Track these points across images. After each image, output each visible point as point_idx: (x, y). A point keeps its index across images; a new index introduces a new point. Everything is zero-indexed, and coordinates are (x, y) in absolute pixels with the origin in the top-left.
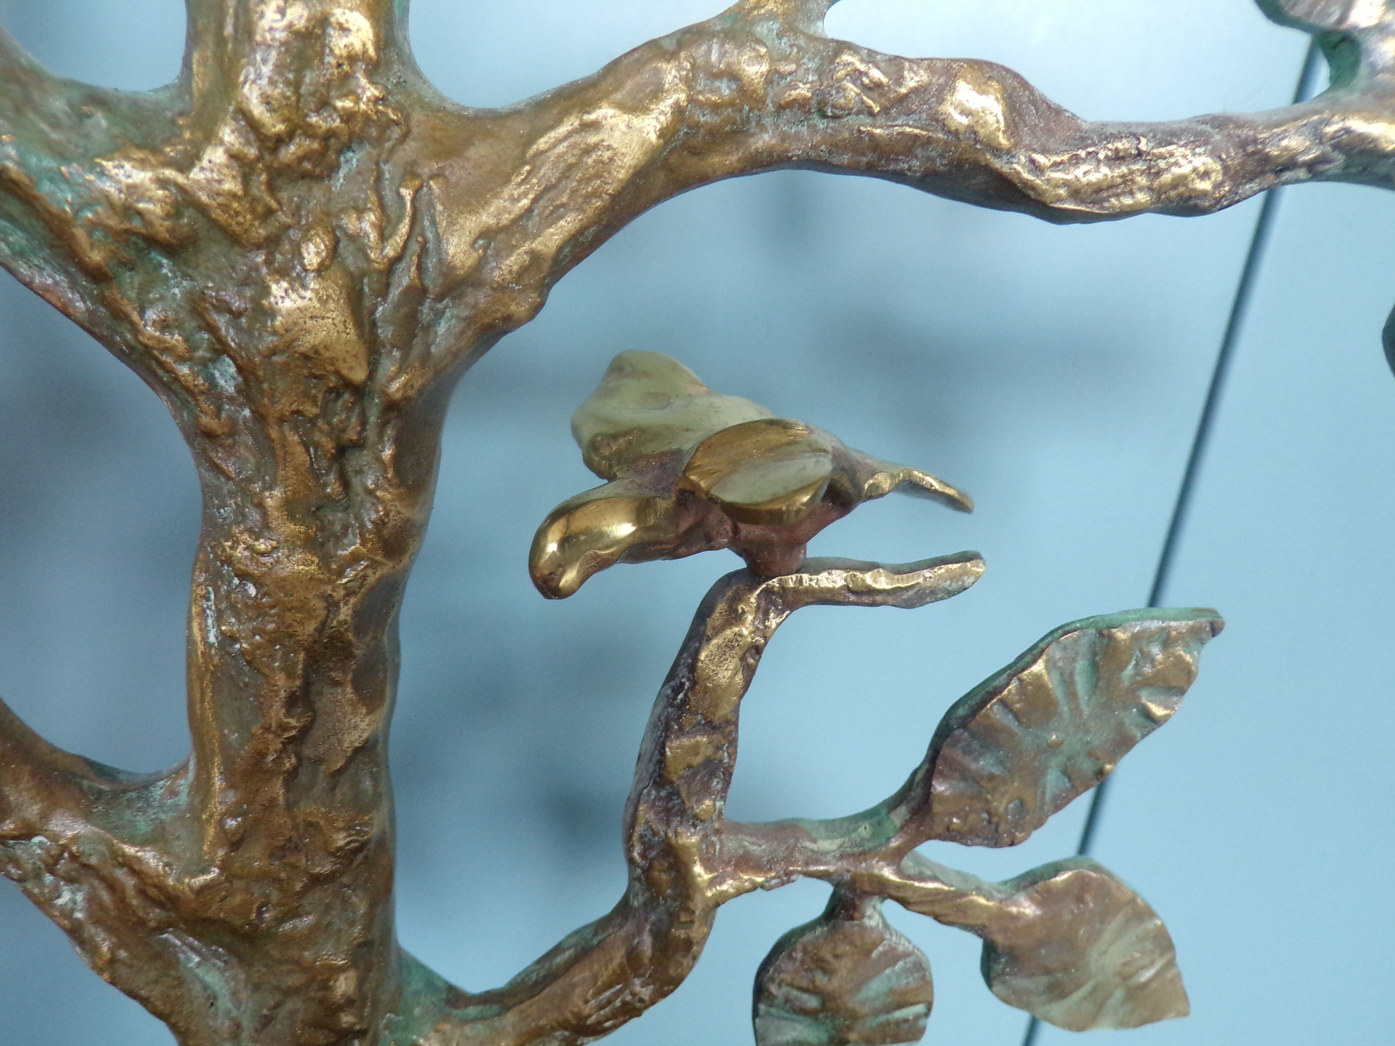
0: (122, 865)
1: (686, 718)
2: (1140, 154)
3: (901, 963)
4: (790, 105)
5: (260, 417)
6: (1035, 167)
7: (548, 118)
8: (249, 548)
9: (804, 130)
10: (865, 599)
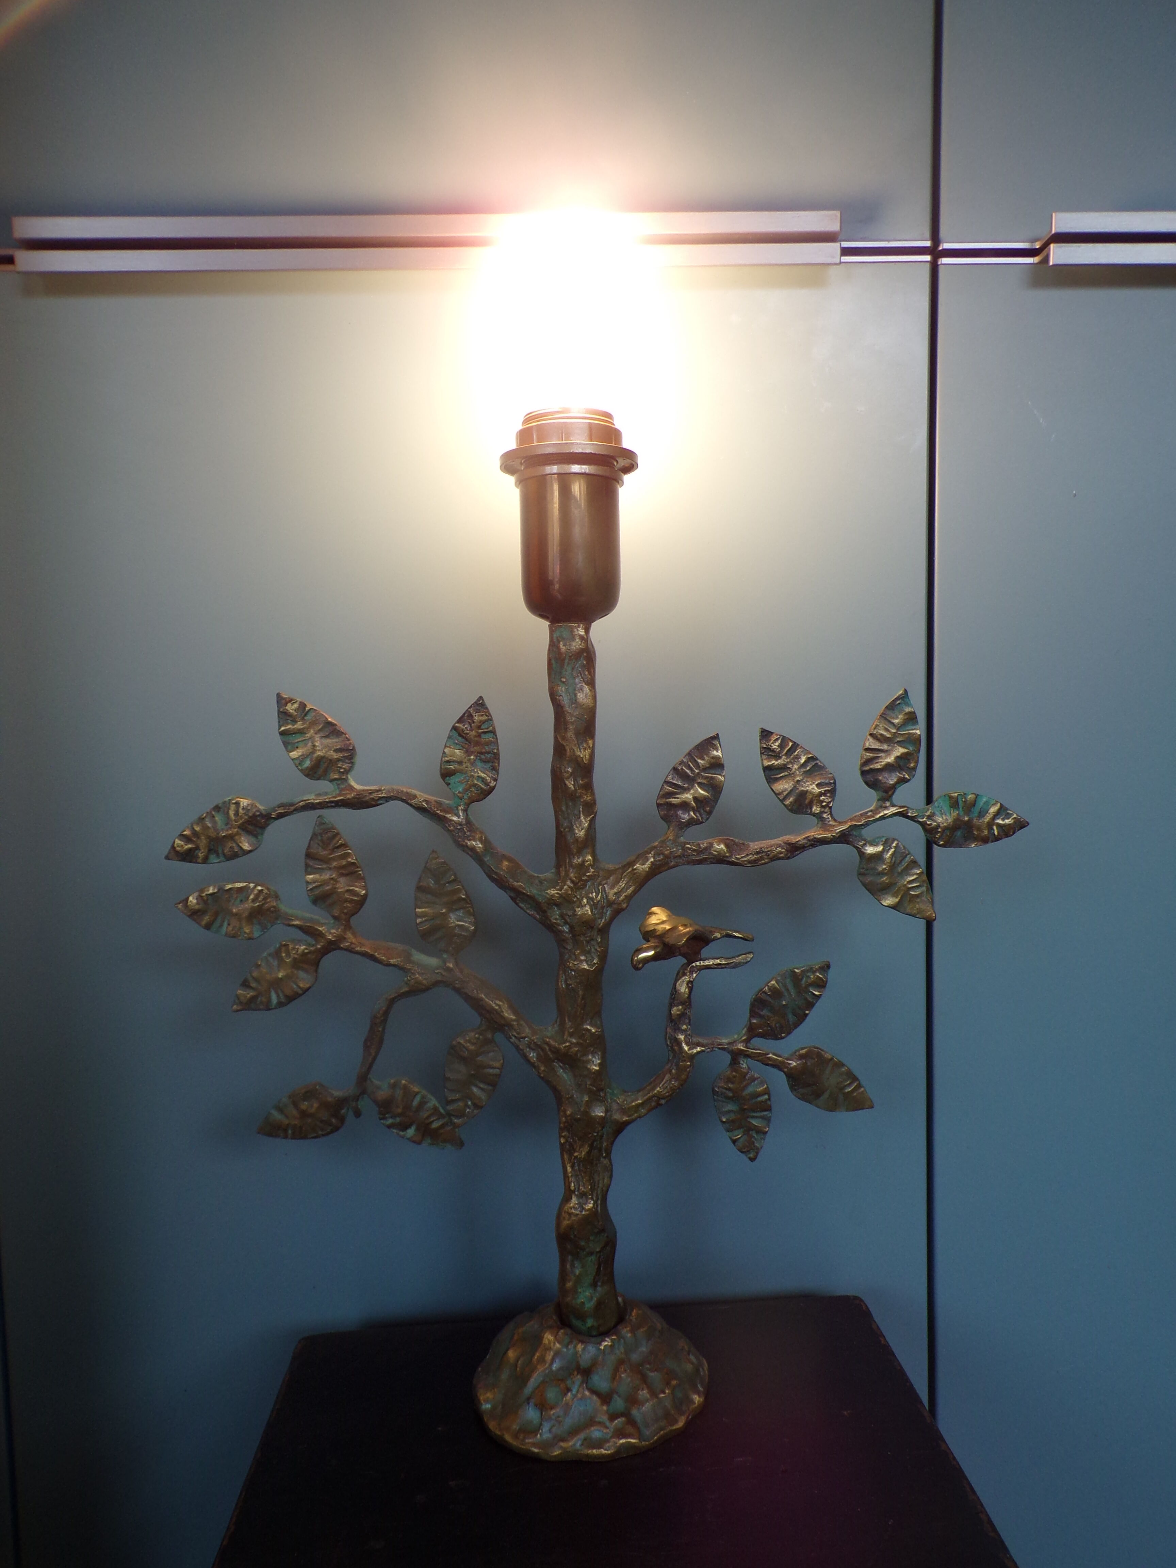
0: (545, 1043)
1: (675, 1002)
2: (763, 851)
3: (756, 1081)
4: (676, 857)
5: (574, 936)
6: (737, 859)
7: (626, 869)
8: (573, 964)
9: (681, 860)
10: (720, 967)
